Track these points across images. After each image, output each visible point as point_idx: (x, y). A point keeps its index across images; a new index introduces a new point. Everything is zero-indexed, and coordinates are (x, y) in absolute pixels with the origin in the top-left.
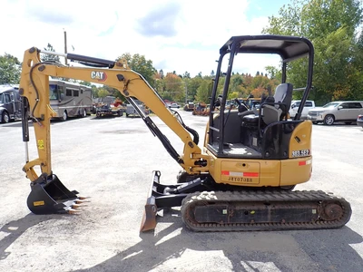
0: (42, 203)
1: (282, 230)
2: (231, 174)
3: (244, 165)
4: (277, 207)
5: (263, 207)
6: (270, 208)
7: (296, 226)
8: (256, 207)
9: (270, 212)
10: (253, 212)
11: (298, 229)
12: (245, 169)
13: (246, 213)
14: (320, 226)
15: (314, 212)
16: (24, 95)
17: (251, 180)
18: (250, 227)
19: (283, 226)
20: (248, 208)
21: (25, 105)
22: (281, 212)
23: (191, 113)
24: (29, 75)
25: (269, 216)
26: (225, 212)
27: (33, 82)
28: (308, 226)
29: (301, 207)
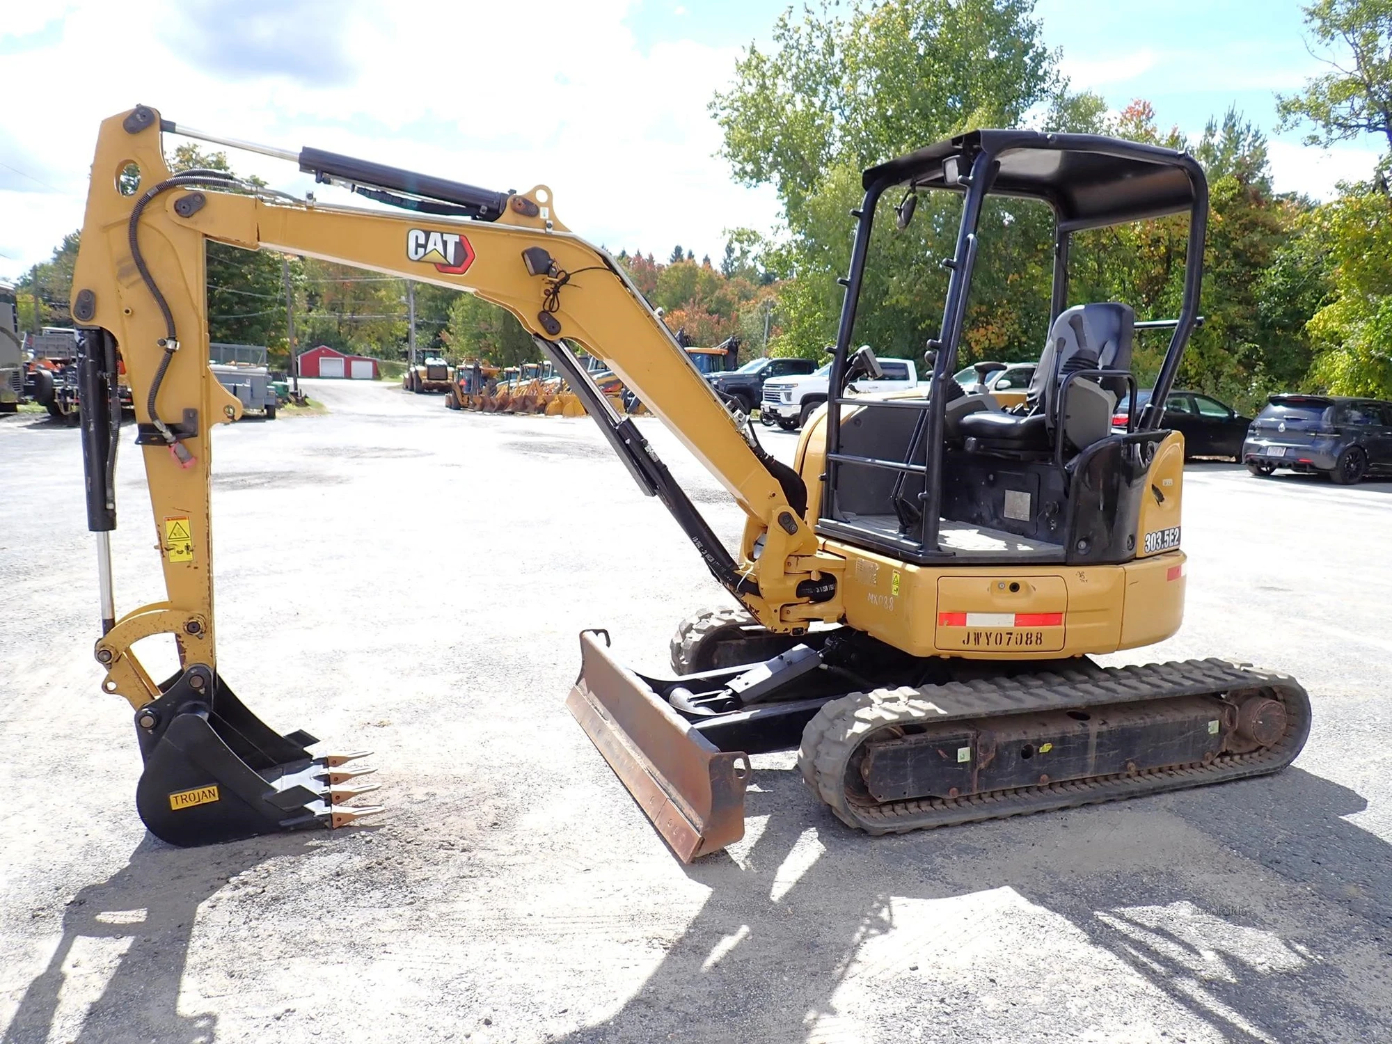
0: (207, 795)
1: (1131, 796)
2: (975, 621)
3: (1015, 587)
4: (1113, 724)
5: (1075, 728)
6: (1094, 727)
7: (1165, 780)
8: (1054, 731)
9: (1093, 741)
10: (1046, 748)
11: (1174, 789)
12: (1020, 602)
13: (1027, 753)
14: (1232, 773)
15: (1213, 727)
16: (98, 322)
17: (1039, 638)
18: (1036, 801)
19: (1134, 784)
20: (1032, 734)
21: (101, 365)
22: (1125, 741)
23: (440, 401)
24: (123, 234)
25: (1092, 756)
26: (964, 754)
27: (141, 264)
28: (1199, 775)
29: (1179, 717)
